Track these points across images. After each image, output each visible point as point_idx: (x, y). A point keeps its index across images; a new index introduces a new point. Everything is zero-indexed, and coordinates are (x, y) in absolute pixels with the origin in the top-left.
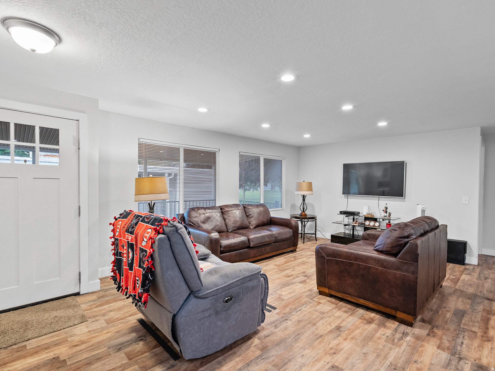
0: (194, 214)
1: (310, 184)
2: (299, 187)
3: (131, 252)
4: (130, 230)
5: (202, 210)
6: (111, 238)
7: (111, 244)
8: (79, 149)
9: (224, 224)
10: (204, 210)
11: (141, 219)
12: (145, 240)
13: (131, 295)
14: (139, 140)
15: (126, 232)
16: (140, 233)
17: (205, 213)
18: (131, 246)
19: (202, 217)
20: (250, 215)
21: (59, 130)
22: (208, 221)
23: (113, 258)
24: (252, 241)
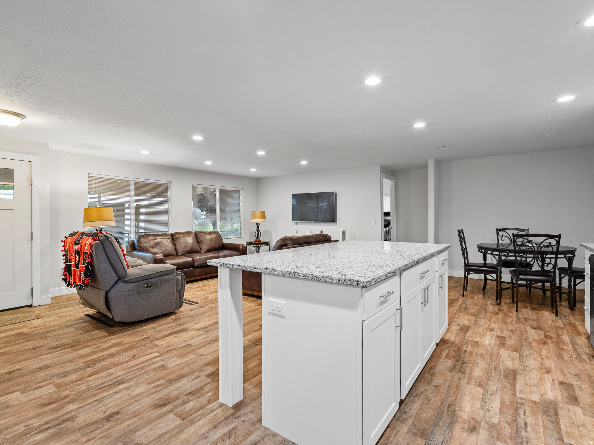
0: (143, 240)
1: (264, 212)
2: (253, 216)
3: (77, 257)
4: (77, 242)
5: (152, 237)
6: (62, 251)
7: (63, 256)
8: (32, 185)
9: (174, 248)
10: (154, 236)
11: (85, 234)
12: (87, 246)
13: (78, 285)
14: (88, 175)
15: (74, 244)
16: (84, 242)
17: (155, 239)
18: (78, 253)
19: (152, 243)
20: (201, 241)
21: (13, 169)
22: (157, 246)
23: (64, 266)
24: (196, 262)
